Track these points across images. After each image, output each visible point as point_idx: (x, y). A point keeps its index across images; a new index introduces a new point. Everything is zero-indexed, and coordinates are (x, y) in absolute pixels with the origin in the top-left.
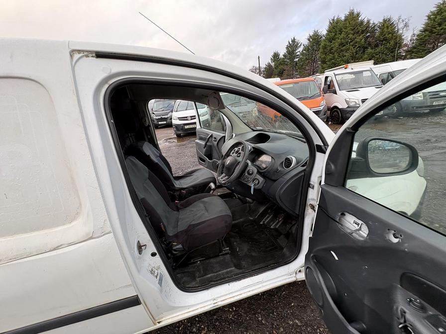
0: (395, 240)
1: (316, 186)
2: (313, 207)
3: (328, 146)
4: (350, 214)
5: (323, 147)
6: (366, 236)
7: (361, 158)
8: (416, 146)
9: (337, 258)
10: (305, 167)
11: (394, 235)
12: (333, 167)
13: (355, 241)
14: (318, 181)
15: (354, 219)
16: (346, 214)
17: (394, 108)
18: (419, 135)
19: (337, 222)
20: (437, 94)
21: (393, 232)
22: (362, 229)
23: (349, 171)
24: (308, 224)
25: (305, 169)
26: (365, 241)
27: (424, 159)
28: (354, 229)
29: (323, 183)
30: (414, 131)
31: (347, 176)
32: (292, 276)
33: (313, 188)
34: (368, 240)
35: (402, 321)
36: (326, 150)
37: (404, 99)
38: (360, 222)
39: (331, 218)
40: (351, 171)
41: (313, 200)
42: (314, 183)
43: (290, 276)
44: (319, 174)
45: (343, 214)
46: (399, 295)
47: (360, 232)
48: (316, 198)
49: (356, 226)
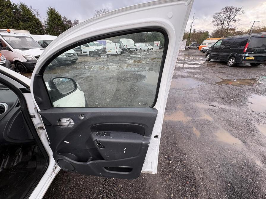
0: (83, 118)
1: (36, 115)
2: (41, 128)
3: (30, 87)
4: (63, 118)
5: (27, 89)
6: (73, 123)
7: (53, 90)
8: (74, 79)
9: (68, 143)
10: (20, 107)
11: (82, 116)
12: (40, 99)
13: (71, 128)
14: (36, 111)
15: (66, 119)
16: (61, 119)
17: (55, 61)
18: (73, 74)
19: (59, 126)
20: (70, 55)
21: (81, 115)
22: (71, 122)
23: (50, 98)
24: (45, 139)
25: (21, 108)
26: (74, 126)
27: (79, 84)
28: (68, 124)
29: (39, 110)
30: (70, 72)
31: (51, 101)
32: (52, 175)
33: (34, 117)
34: (75, 125)
35: (97, 143)
36: (30, 90)
37: (58, 57)
38: (68, 119)
39: (55, 126)
40: (52, 97)
41: (39, 124)
42: (33, 113)
43: (51, 176)
44: (34, 107)
45: (60, 121)
46: (93, 136)
47: (71, 123)
48: (40, 122)
49: (68, 122)
